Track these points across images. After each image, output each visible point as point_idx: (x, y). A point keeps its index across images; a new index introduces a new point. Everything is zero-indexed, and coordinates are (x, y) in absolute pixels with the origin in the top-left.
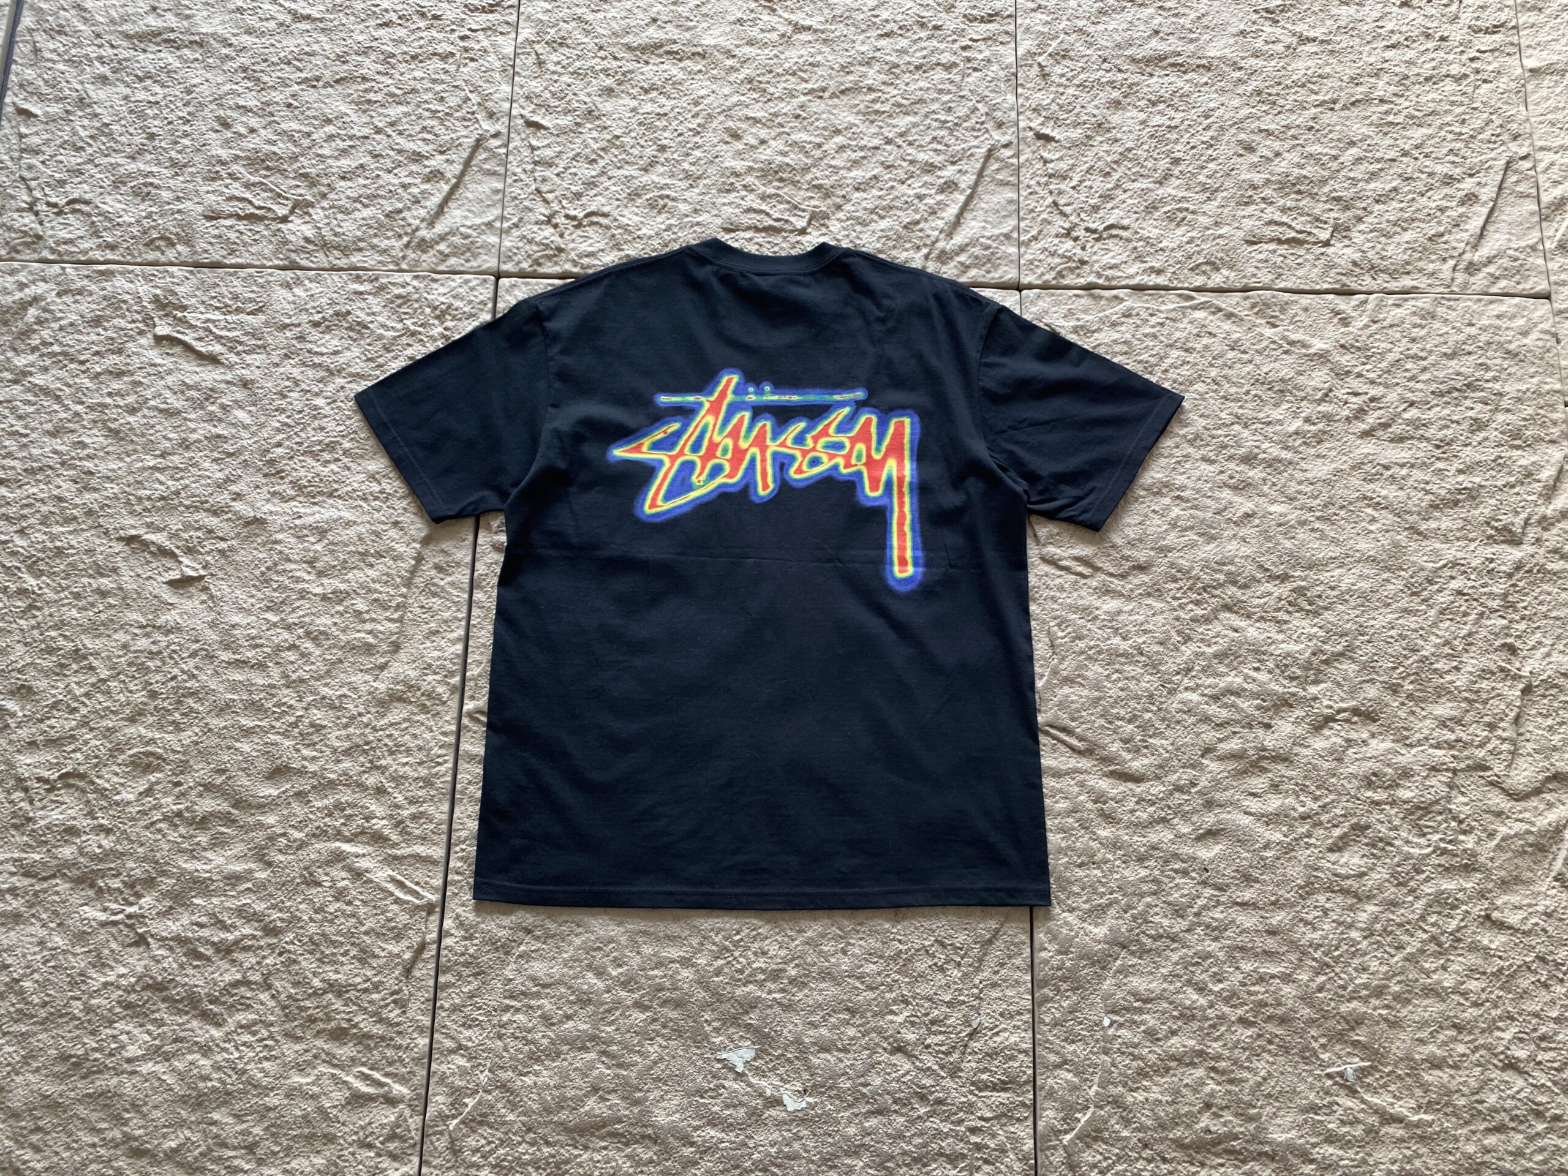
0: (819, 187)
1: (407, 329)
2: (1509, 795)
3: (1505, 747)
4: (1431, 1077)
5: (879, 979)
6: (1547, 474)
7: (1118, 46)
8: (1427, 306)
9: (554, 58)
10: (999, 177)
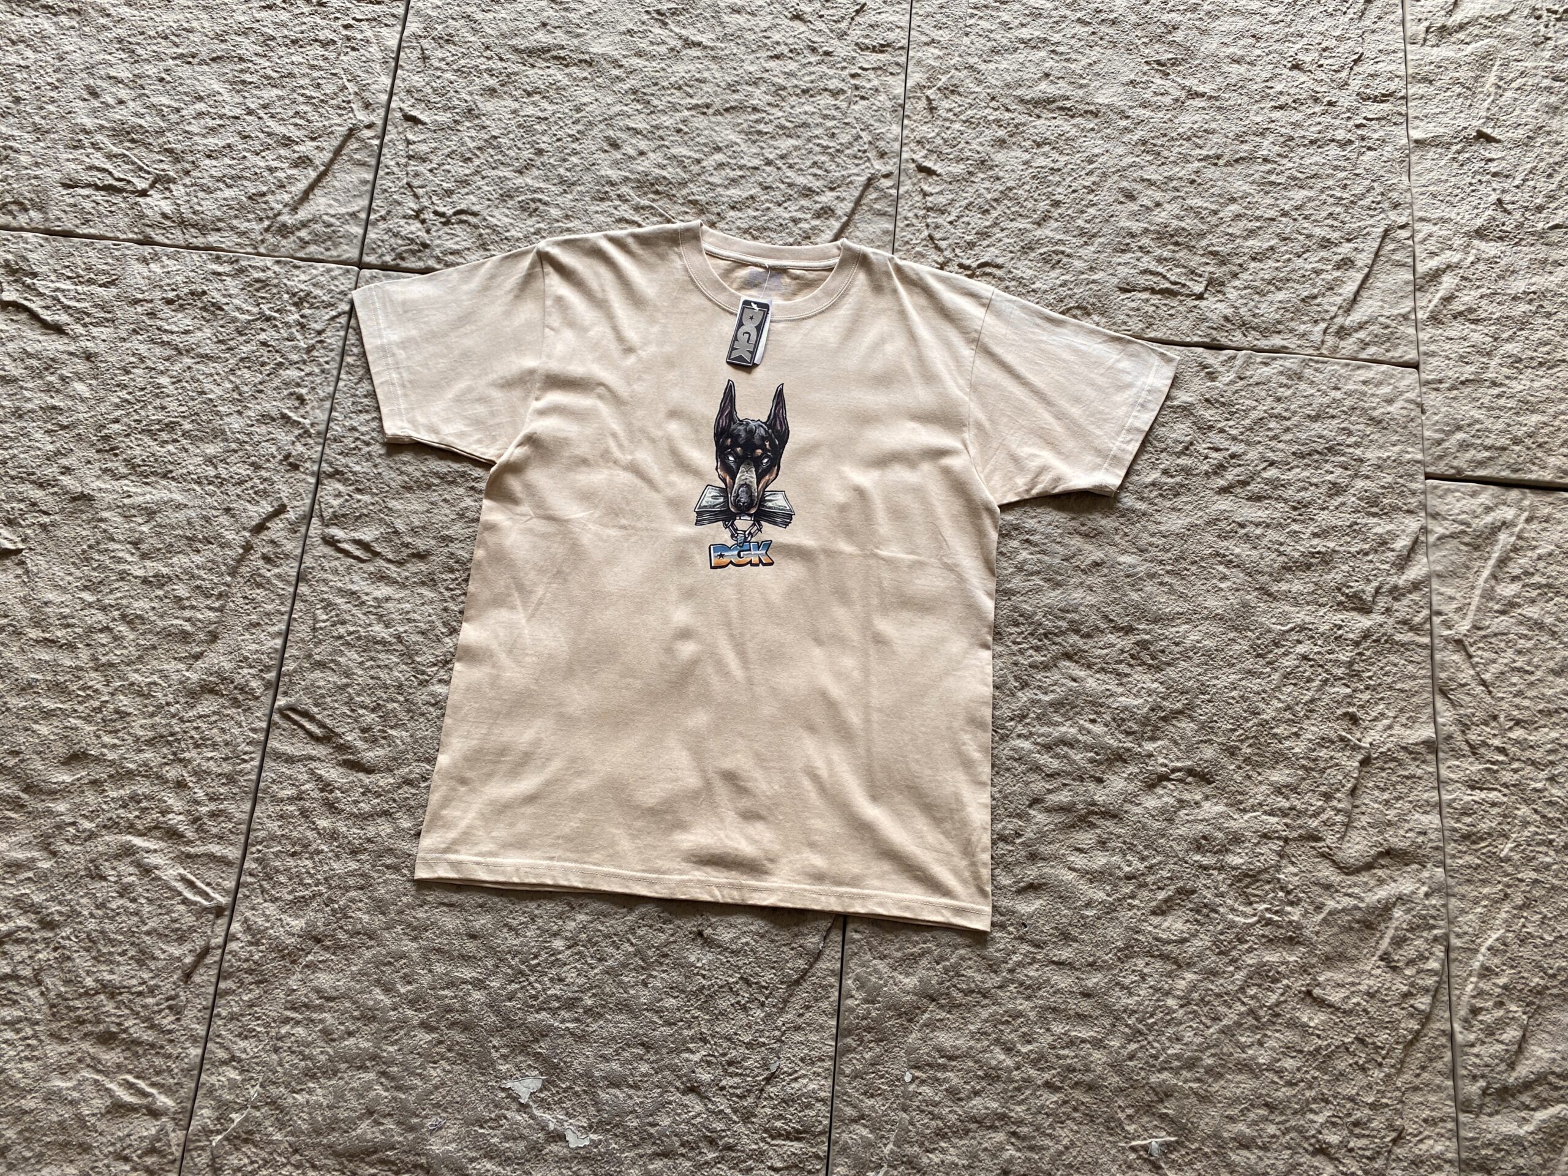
0: (695, 203)
1: (262, 313)
2: (1340, 868)
3: (1338, 818)
4: (1238, 1157)
5: (678, 1015)
6: (1402, 543)
7: (1008, 86)
8: (1295, 367)
9: (440, 54)
10: (877, 206)
